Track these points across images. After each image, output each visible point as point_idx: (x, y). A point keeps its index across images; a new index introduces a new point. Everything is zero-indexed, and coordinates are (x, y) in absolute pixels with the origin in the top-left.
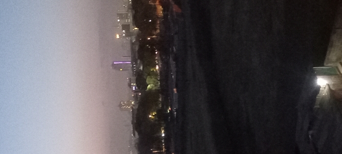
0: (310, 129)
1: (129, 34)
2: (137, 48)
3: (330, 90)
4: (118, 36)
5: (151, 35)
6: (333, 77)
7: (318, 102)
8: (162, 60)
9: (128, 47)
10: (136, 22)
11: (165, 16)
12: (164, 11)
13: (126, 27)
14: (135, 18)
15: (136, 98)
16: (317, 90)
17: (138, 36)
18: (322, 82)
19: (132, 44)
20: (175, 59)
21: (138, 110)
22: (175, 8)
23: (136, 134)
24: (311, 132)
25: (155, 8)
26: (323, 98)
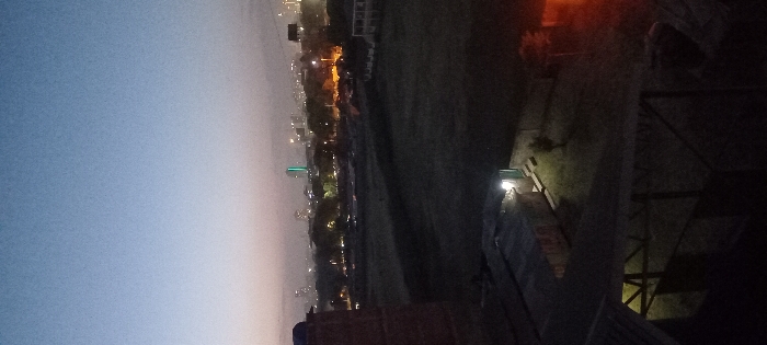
0: (495, 236)
1: (304, 138)
2: (313, 154)
3: (517, 194)
4: (292, 141)
5: (327, 139)
6: (519, 181)
7: (503, 206)
8: (340, 165)
9: (303, 153)
10: (312, 126)
11: (343, 120)
12: (341, 113)
13: (300, 131)
14: (310, 122)
15: (313, 206)
16: (503, 194)
17: (314, 140)
18: (508, 186)
19: (308, 149)
20: (354, 165)
21: (315, 218)
22: (353, 111)
23: (314, 245)
24: (497, 238)
25: (331, 110)
26: (509, 202)
